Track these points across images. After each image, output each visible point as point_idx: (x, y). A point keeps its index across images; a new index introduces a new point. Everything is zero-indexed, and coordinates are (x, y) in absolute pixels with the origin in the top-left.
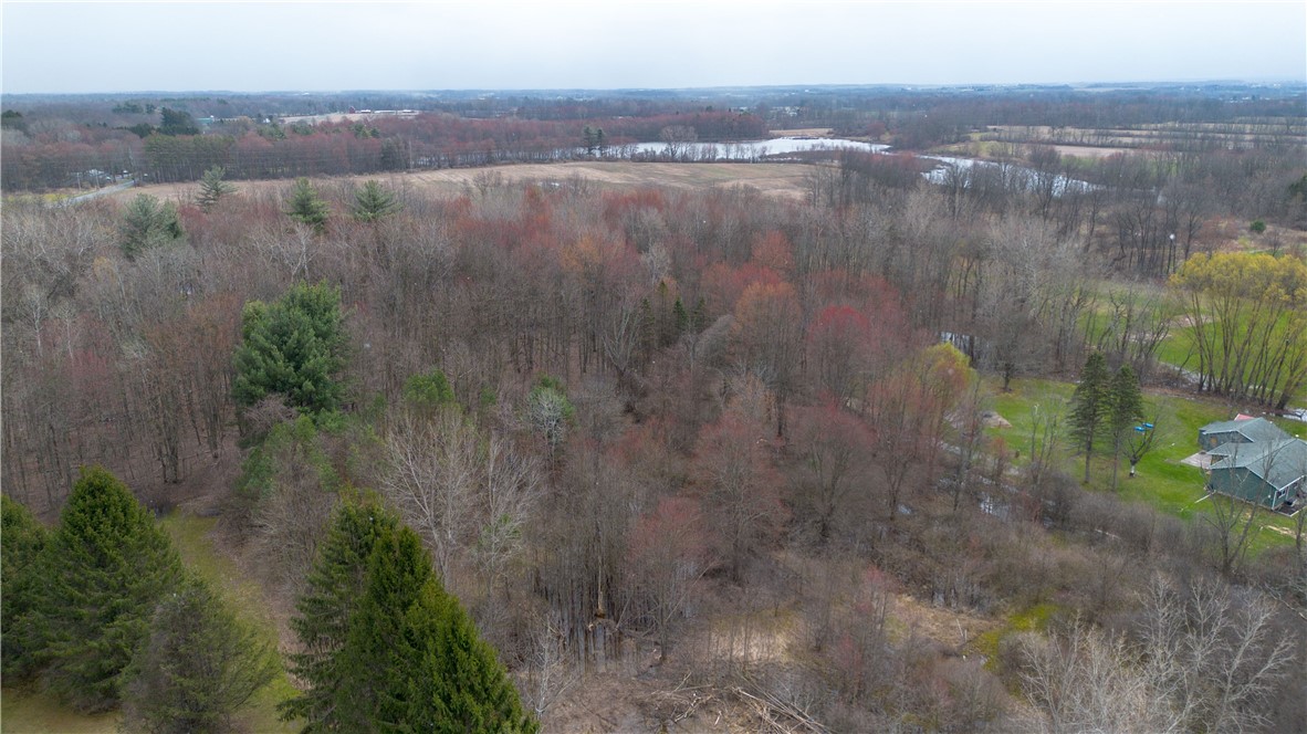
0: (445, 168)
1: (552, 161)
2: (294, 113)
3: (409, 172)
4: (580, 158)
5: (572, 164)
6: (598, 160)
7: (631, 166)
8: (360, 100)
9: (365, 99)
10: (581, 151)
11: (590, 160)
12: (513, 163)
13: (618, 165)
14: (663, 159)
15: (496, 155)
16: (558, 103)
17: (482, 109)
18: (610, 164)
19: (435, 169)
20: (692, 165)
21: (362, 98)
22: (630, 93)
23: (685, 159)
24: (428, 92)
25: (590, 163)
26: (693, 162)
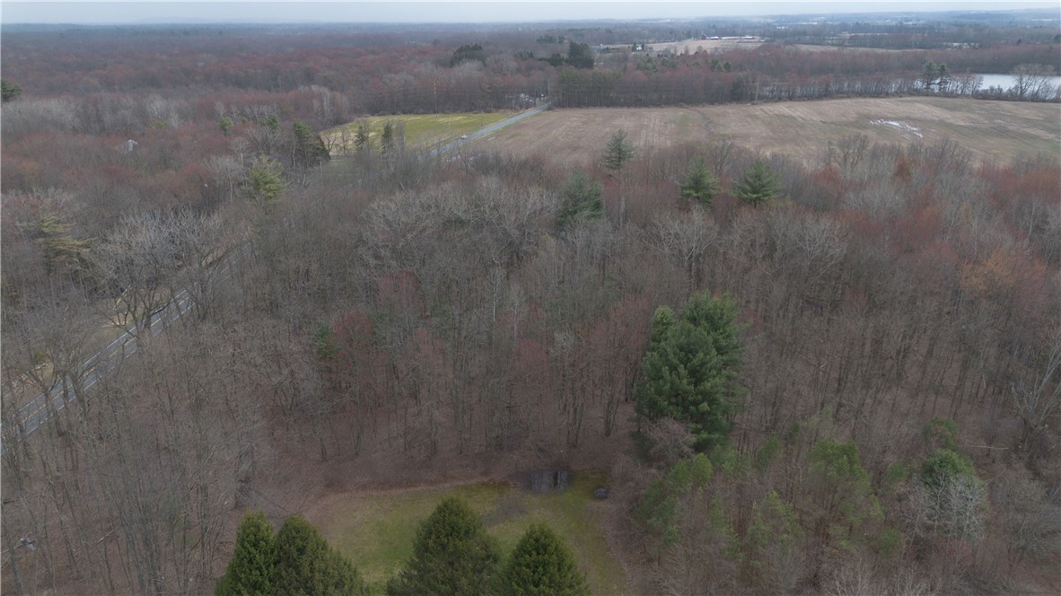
0: (785, 101)
1: (887, 95)
2: (659, 40)
3: (753, 104)
4: (917, 92)
5: (909, 99)
6: (936, 95)
7: (974, 103)
8: (709, 27)
9: (714, 26)
10: (919, 84)
11: (927, 95)
12: (849, 97)
13: (958, 101)
14: (1016, 97)
15: (833, 88)
16: (889, 29)
17: (815, 35)
18: (950, 100)
19: (776, 101)
20: (1045, 104)
21: (712, 25)
22: (963, 16)
23: (1035, 98)
24: (766, 17)
25: (926, 98)
26: (1044, 101)
